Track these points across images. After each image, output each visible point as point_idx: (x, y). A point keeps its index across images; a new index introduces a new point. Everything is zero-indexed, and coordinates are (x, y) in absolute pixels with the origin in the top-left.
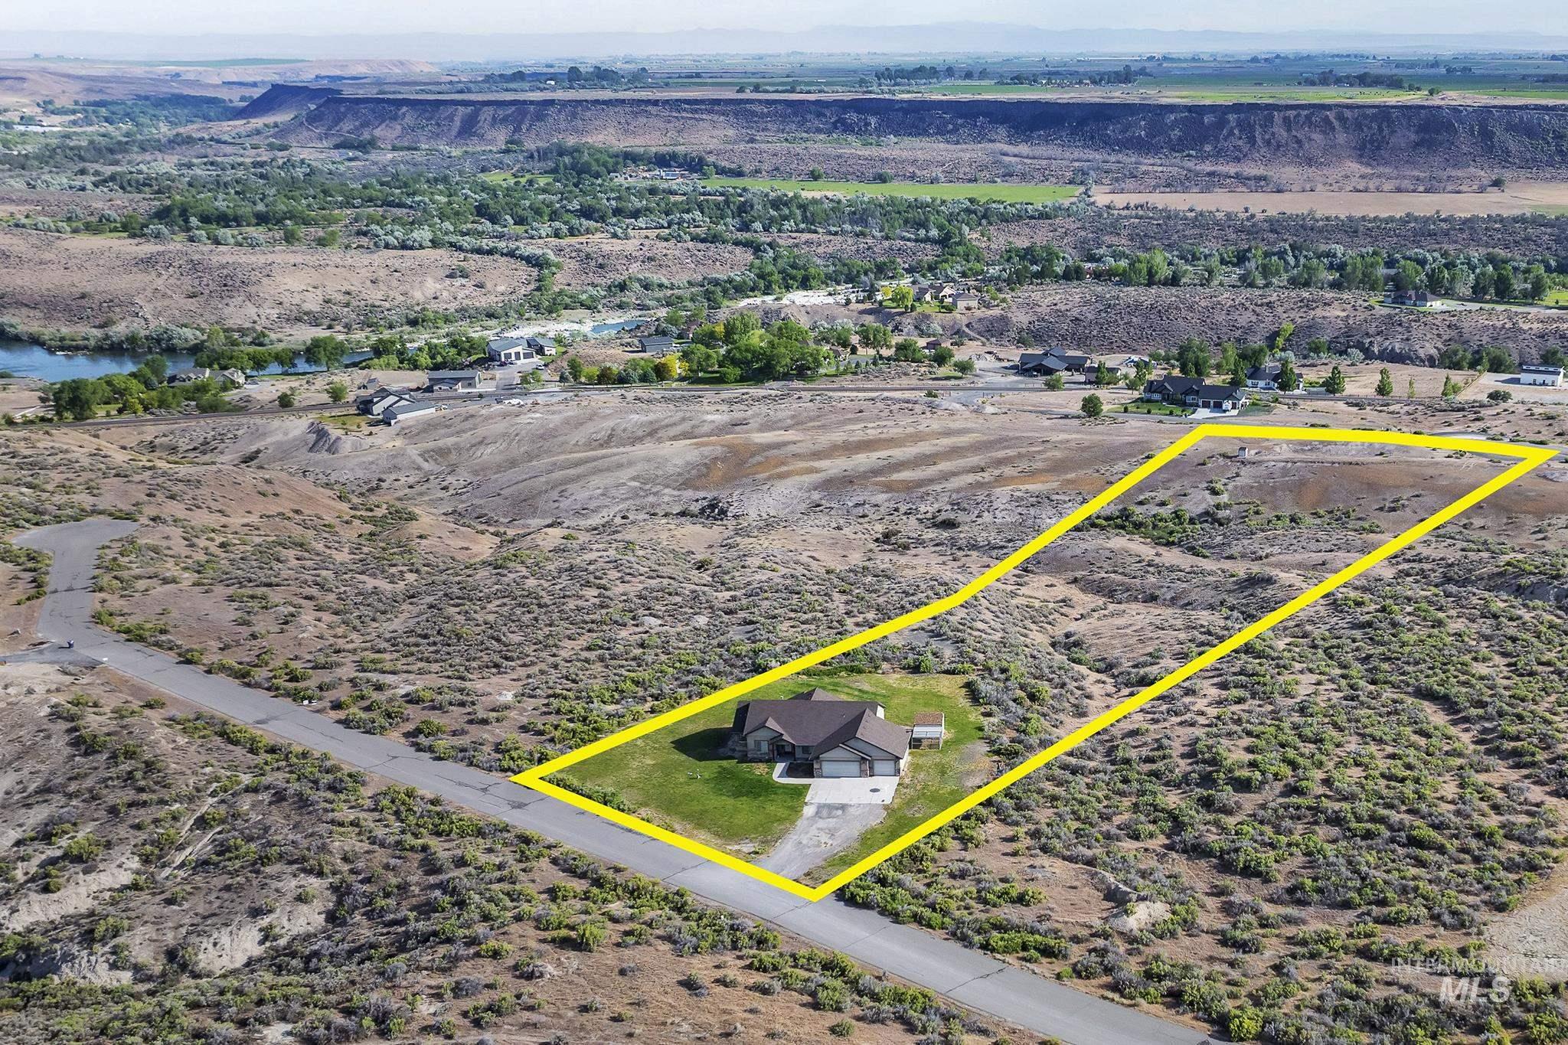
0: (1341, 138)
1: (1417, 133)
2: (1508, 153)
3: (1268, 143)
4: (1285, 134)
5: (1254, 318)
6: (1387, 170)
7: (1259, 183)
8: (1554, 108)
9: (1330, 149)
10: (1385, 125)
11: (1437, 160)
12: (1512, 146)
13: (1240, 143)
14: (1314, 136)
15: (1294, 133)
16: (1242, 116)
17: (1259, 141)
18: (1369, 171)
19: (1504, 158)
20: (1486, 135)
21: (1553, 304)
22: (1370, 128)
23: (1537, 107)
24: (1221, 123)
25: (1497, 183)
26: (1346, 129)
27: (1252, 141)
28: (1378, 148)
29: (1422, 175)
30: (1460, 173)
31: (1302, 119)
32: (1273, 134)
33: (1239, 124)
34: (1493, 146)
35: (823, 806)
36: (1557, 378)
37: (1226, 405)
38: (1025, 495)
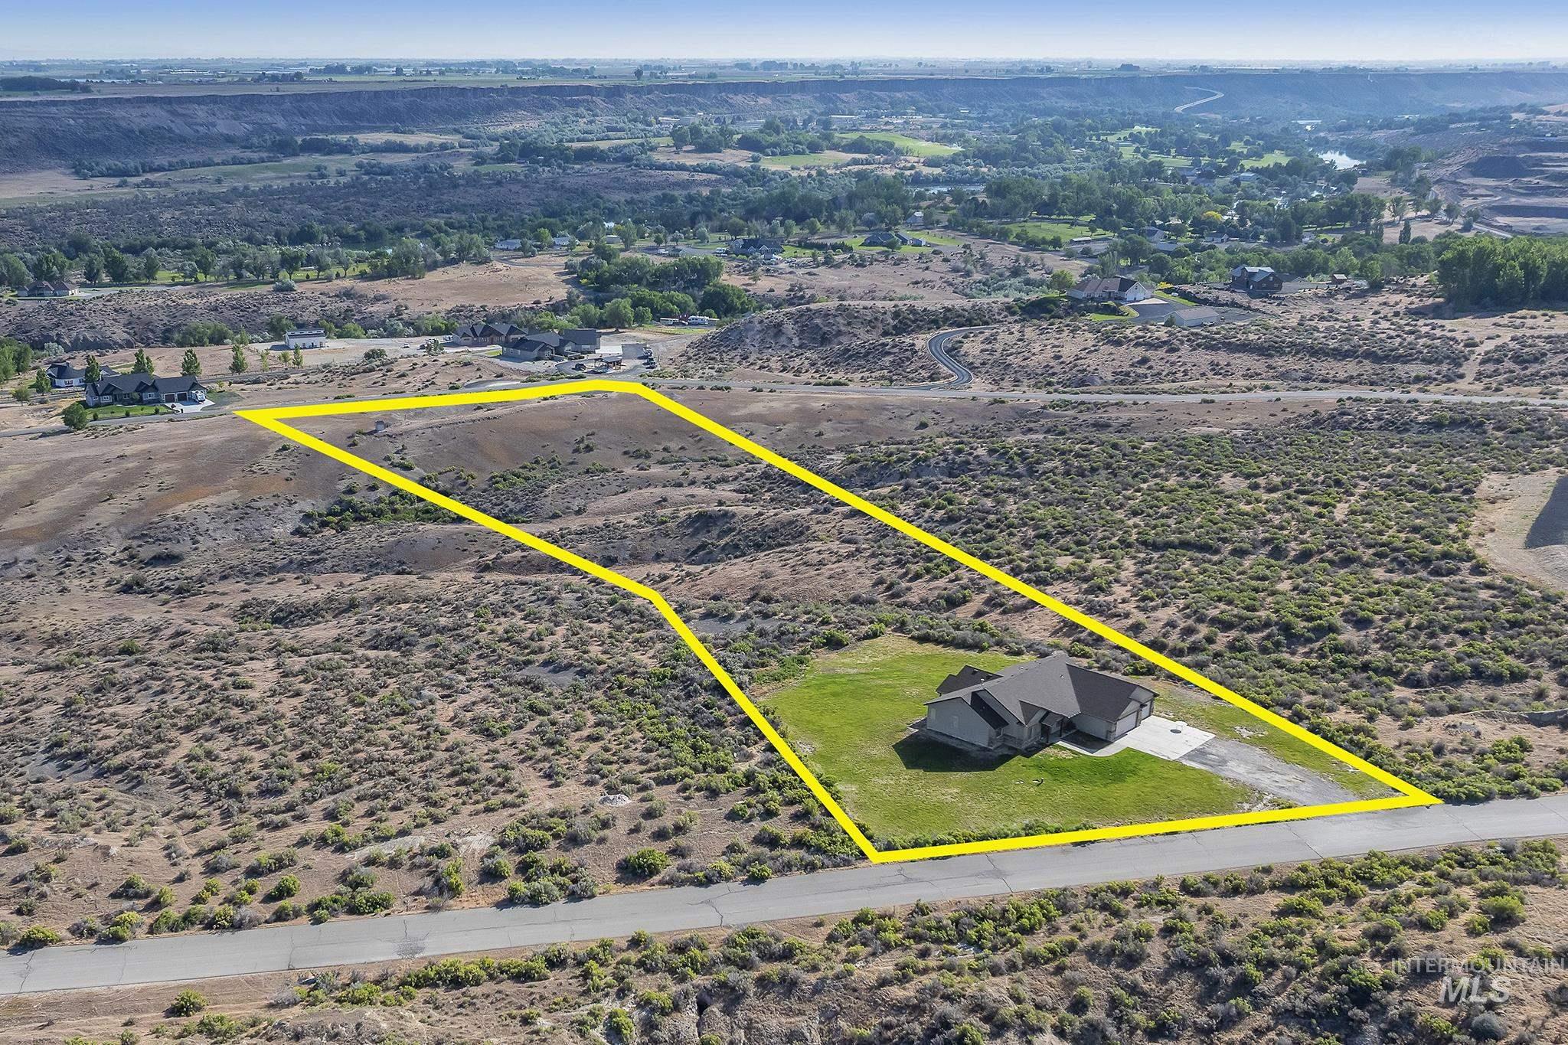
21: (171, 281)
35: (1189, 756)
36: (323, 339)
37: (200, 395)
38: (221, 509)
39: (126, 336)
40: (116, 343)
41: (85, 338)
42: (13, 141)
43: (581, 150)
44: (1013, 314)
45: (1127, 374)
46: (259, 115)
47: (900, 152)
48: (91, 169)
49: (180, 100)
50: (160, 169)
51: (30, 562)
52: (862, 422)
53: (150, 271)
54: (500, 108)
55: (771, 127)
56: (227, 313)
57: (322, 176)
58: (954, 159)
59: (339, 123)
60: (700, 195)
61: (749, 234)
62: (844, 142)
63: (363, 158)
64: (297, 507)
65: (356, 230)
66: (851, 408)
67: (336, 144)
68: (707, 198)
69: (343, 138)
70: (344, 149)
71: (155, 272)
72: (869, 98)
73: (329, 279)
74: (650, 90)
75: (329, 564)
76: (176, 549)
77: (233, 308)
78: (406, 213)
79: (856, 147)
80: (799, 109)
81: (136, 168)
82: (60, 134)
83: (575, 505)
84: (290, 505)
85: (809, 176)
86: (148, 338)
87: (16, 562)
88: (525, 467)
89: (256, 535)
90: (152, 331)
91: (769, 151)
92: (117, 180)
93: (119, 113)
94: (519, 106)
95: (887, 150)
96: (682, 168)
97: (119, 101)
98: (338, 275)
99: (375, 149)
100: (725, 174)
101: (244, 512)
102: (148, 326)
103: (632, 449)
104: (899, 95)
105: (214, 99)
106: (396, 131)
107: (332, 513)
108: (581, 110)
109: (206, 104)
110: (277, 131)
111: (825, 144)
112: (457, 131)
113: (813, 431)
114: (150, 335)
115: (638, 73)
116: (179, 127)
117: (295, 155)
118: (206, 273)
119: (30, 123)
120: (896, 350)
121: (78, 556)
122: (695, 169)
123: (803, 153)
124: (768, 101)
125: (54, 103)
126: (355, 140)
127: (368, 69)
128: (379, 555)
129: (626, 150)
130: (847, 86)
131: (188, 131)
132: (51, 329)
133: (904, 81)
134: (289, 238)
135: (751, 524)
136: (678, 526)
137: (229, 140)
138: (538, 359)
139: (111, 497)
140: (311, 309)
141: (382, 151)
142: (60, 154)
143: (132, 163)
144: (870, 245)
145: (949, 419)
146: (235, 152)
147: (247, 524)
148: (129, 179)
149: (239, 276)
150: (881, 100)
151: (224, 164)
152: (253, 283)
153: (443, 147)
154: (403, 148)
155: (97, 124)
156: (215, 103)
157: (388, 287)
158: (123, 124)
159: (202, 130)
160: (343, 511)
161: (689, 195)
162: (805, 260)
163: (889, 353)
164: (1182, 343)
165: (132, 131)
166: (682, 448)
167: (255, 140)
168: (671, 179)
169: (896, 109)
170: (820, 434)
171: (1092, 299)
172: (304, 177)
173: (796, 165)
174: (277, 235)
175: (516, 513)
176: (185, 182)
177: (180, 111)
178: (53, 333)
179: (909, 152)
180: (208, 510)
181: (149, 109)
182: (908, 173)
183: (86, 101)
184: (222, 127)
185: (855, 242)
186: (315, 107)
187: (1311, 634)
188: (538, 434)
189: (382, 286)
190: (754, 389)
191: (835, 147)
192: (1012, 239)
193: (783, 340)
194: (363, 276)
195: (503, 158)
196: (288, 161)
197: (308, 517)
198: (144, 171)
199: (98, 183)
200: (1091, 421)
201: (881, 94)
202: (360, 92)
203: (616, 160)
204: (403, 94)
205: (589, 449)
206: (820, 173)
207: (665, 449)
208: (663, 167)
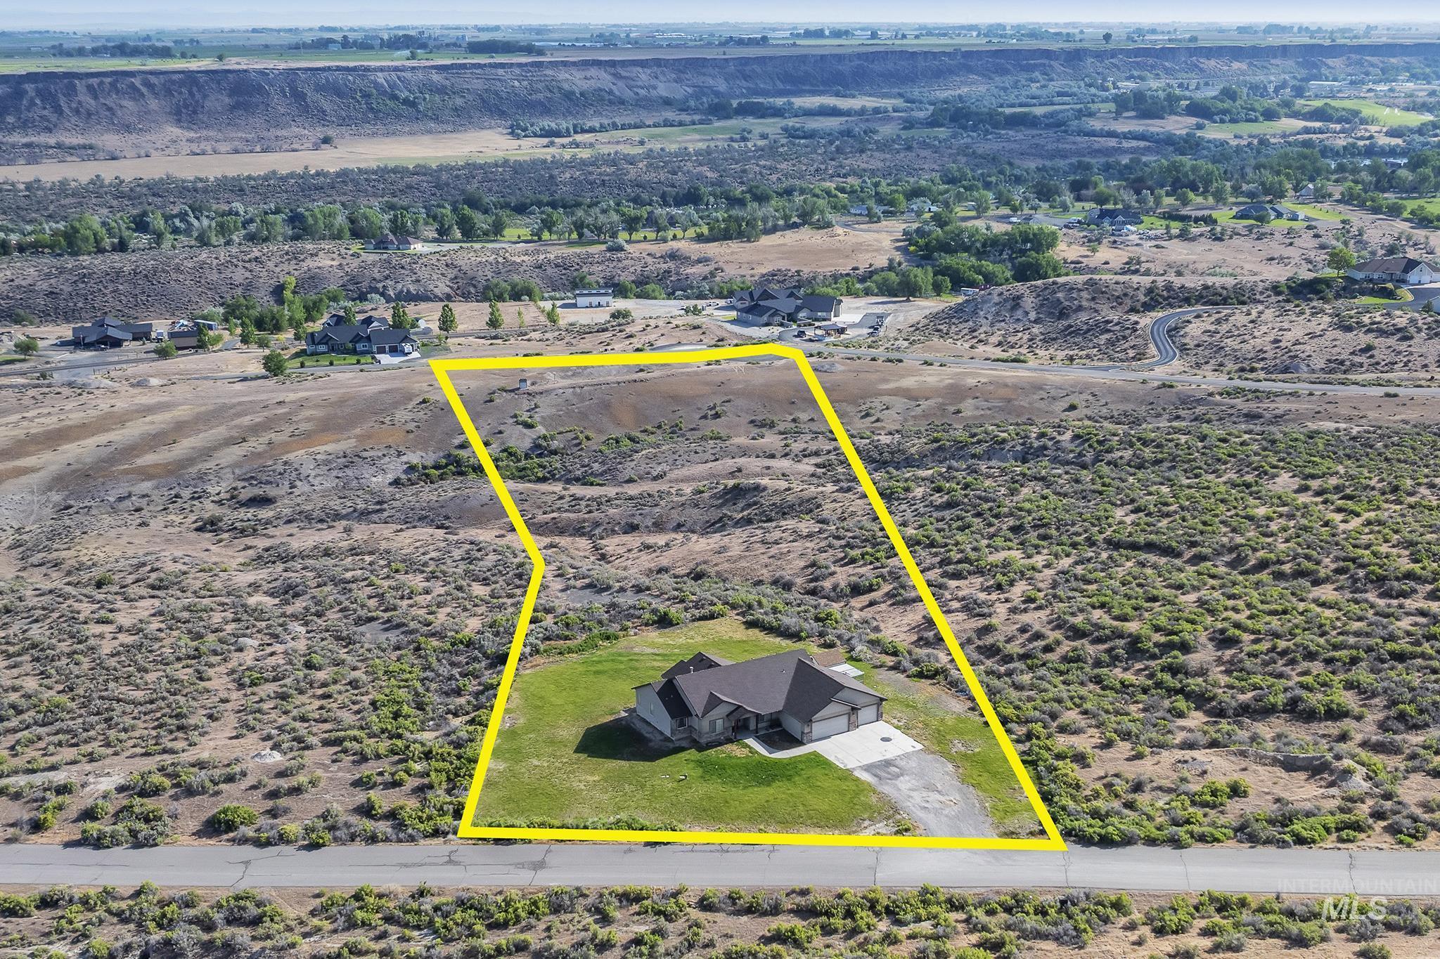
0: (153, 104)
1: (230, 96)
2: (324, 112)
3: (77, 112)
4: (92, 102)
5: (248, 274)
6: (211, 133)
7: (87, 152)
8: (354, 69)
9: (145, 114)
10: (195, 89)
11: (258, 121)
12: (327, 106)
13: (45, 113)
14: (125, 103)
15: (102, 100)
16: (41, 85)
17: (66, 110)
18: (192, 134)
19: (321, 117)
20: (299, 96)
21: (515, 239)
22: (181, 93)
23: (339, 69)
24: (19, 94)
25: (326, 140)
26: (156, 95)
27: (58, 110)
28: (195, 112)
29: (249, 136)
30: (284, 133)
31: (107, 87)
32: (80, 103)
33: (39, 92)
34: (308, 106)
35: (868, 768)
36: (610, 299)
37: (407, 348)
38: (330, 457)
39: (448, 290)
40: (436, 296)
41: (408, 291)
42: (459, 101)
43: (1014, 116)
44: (1279, 293)
45: (1342, 363)
46: (702, 78)
47: (1364, 121)
48: (525, 130)
49: (623, 63)
50: (592, 130)
51: (144, 496)
52: (1009, 401)
53: (498, 229)
54: (951, 72)
55: (1228, 94)
56: (550, 271)
57: (744, 139)
58: (1420, 131)
59: (780, 86)
60: (1118, 163)
61: (1115, 204)
62: (1307, 109)
63: (791, 122)
64: (404, 459)
65: (743, 192)
66: (1006, 386)
67: (771, 108)
68: (1126, 166)
69: (780, 102)
70: (777, 113)
71: (502, 229)
72: (1360, 63)
73: (665, 241)
74: (1114, 53)
75: (386, 514)
76: (271, 491)
77: (557, 266)
78: (801, 177)
79: (1318, 115)
80: (1274, 75)
81: (568, 129)
82: (504, 96)
83: (658, 470)
84: (399, 456)
85: (1249, 144)
86: (469, 293)
87: (130, 496)
88: (645, 431)
89: (354, 484)
90: (475, 286)
91: (1217, 118)
92: (545, 141)
93: (563, 75)
94: (970, 70)
95: (1351, 119)
96: (1112, 134)
97: (564, 64)
98: (675, 237)
99: (809, 113)
100: (1157, 142)
101: (350, 460)
102: (472, 281)
103: (759, 418)
104: (1393, 60)
105: (658, 62)
106: (837, 95)
107: (437, 467)
108: (1037, 74)
109: (650, 67)
110: (717, 94)
111: (1282, 111)
112: (901, 95)
113: (952, 409)
114: (472, 290)
115: (1107, 37)
116: (620, 89)
117: (728, 117)
118: (550, 232)
119: (478, 85)
120: (1117, 328)
121: (186, 493)
122: (1126, 136)
123: (1256, 120)
124: (1244, 66)
125: (502, 66)
126: (790, 104)
127: (846, 33)
128: (431, 509)
129: (1061, 116)
130: (1334, 50)
131: (628, 94)
132: (380, 281)
133: (1401, 46)
134: (675, 199)
135: (777, 499)
136: (711, 497)
137: (667, 102)
138: (767, 325)
139: (244, 440)
140: (632, 270)
141: (814, 115)
142: (502, 114)
143: (564, 125)
144: (1242, 217)
145: (1103, 402)
146: (670, 115)
147: (349, 472)
148: (557, 140)
149: (581, 235)
150: (1372, 65)
151: (655, 126)
152: (593, 243)
153: (876, 111)
154: (834, 112)
155: (540, 86)
156: (660, 66)
157: (718, 250)
158: (566, 86)
159: (642, 92)
160: (447, 465)
161: (1107, 163)
162: (1159, 232)
163: (1109, 331)
164: (1419, 330)
165: (573, 93)
166: (812, 420)
167: (692, 103)
168: (1096, 146)
169: (1387, 75)
170: (959, 412)
171: (1371, 281)
172: (725, 140)
173: (1239, 133)
174: (663, 196)
175: (596, 475)
176: (606, 144)
177: (624, 74)
178: (380, 285)
179: (1373, 121)
180: (318, 457)
181: (593, 72)
182: (1361, 143)
183: (534, 64)
184: (663, 90)
185: (1224, 216)
186: (758, 70)
187: (1156, 650)
188: (676, 398)
189: (712, 249)
190: (926, 363)
191: (1296, 115)
192: (1406, 215)
193: (1019, 314)
194: (700, 238)
195: (933, 123)
196: (717, 124)
197: (412, 468)
198: (576, 132)
199: (527, 143)
200: (1245, 411)
201: (1374, 60)
202: (806, 56)
203: (1048, 126)
204: (850, 57)
205: (717, 416)
206: (1262, 142)
207: (794, 420)
208: (1092, 134)
